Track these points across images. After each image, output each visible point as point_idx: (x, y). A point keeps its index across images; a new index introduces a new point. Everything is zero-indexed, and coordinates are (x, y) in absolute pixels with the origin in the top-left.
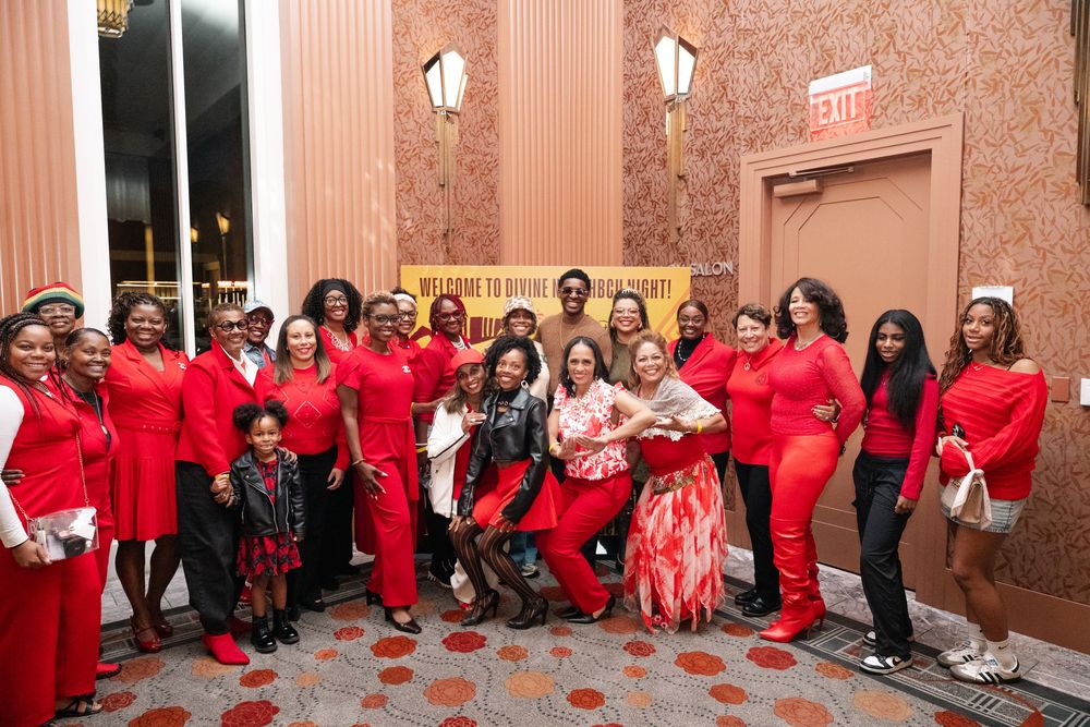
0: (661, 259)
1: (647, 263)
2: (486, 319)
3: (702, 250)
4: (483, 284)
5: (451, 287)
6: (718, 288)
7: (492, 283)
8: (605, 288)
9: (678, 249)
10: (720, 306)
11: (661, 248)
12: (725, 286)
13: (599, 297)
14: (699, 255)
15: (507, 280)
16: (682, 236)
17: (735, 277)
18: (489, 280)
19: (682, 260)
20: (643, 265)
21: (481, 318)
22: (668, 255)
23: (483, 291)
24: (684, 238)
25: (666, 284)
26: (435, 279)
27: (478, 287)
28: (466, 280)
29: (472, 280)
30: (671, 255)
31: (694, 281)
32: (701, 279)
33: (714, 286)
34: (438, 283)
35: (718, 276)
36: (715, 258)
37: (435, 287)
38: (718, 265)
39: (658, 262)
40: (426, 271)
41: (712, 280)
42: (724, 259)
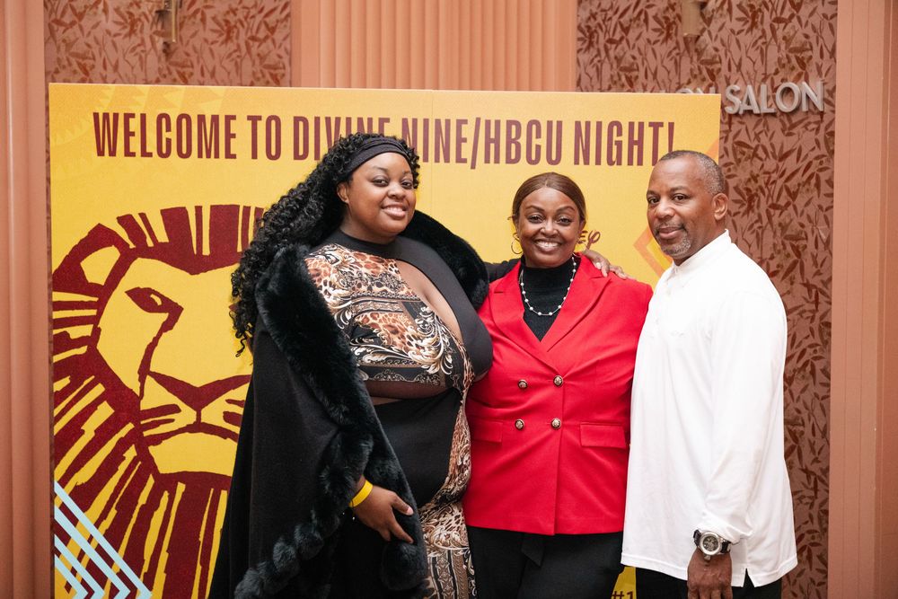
0: (662, 74)
1: (631, 85)
2: (247, 209)
3: (755, 55)
4: (241, 128)
5: (165, 135)
6: (789, 143)
7: (261, 126)
8: (523, 141)
9: (699, 52)
10: (792, 184)
11: (662, 49)
12: (806, 139)
13: (509, 161)
14: (747, 65)
15: (297, 120)
16: (708, 21)
17: (826, 119)
18: (254, 119)
19: (709, 76)
20: (621, 88)
21: (237, 207)
22: (677, 65)
23: (241, 145)
24: (714, 27)
25: (663, 132)
26: (128, 116)
27: (229, 136)
28: (201, 118)
29: (215, 119)
30: (686, 65)
31: (736, 127)
32: (750, 122)
33: (779, 138)
34: (135, 125)
35: (789, 115)
36: (782, 74)
37: (128, 134)
38: (788, 91)
39: (656, 82)
40: (110, 97)
41: (775, 125)
42: (803, 76)
